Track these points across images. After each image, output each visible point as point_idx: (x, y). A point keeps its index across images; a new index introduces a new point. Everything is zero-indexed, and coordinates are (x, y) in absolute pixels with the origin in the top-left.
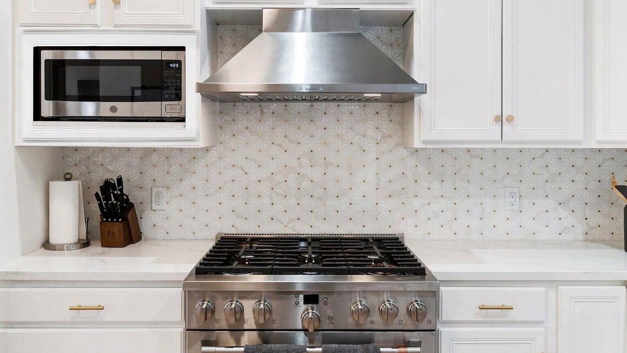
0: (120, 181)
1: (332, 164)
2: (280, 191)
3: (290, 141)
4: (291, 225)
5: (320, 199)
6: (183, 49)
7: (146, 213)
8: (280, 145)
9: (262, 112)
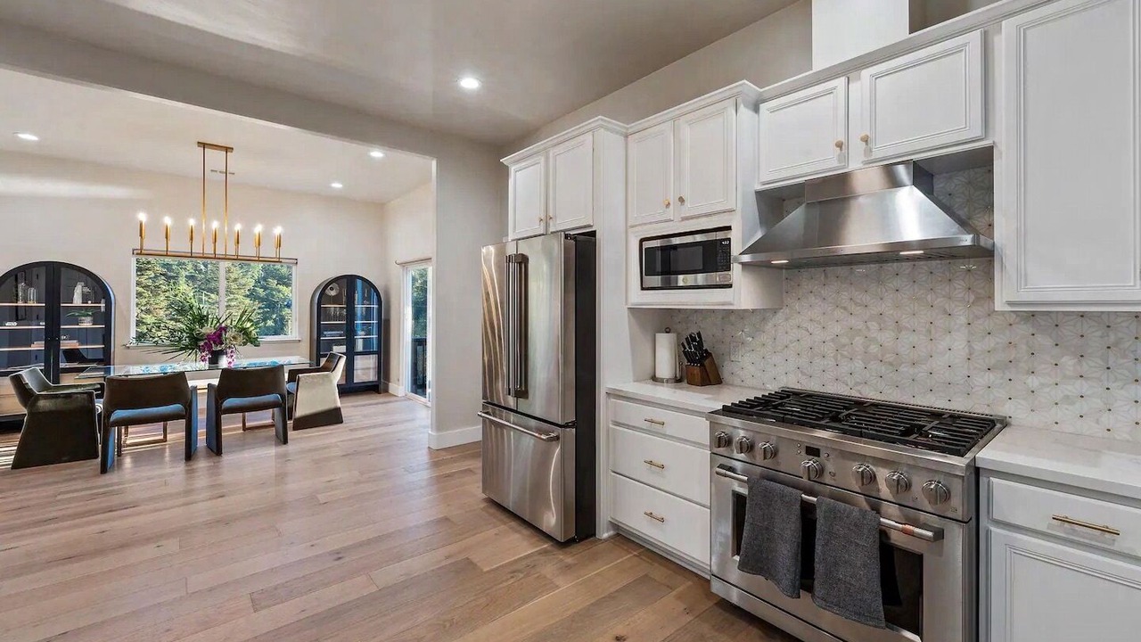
0: (699, 334)
1: (906, 328)
2: (845, 353)
3: (856, 304)
4: (859, 388)
5: (891, 364)
6: (729, 228)
7: (726, 363)
8: (845, 309)
9: (826, 276)
